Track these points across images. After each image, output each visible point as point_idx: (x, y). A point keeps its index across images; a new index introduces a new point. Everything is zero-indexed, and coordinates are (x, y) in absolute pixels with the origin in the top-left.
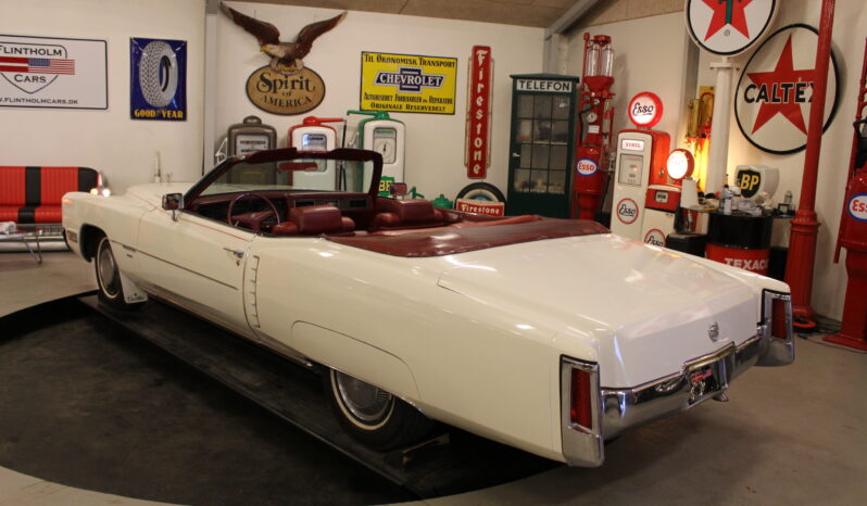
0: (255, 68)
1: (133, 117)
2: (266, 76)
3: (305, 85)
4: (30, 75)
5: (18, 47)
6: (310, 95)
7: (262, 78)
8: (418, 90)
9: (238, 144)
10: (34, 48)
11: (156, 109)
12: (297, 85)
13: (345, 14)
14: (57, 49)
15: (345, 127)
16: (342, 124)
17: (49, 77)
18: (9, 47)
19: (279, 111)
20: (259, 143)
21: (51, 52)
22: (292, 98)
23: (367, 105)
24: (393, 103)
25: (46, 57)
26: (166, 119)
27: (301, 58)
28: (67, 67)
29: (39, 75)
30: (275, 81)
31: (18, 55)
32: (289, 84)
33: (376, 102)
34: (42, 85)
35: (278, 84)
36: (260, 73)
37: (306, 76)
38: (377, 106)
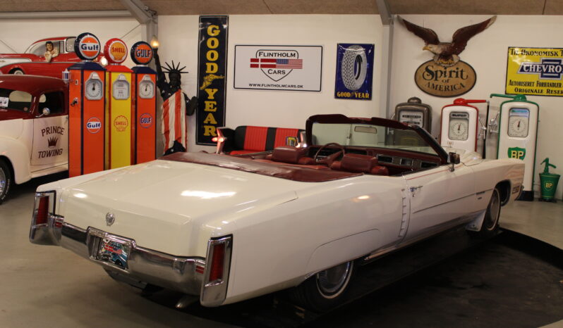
0: (422, 63)
1: (336, 97)
2: (430, 68)
3: (460, 74)
4: (277, 70)
5: (271, 52)
6: (464, 82)
7: (427, 69)
8: (559, 77)
9: (401, 117)
10: (280, 52)
11: (351, 91)
12: (454, 75)
13: (494, 19)
14: (293, 53)
15: (488, 107)
16: (486, 104)
17: (287, 71)
18: (266, 53)
19: (439, 93)
20: (416, 117)
21: (289, 55)
22: (449, 84)
23: (511, 89)
24: (534, 88)
25: (286, 58)
26: (358, 99)
27: (457, 54)
28: (298, 64)
29: (281, 70)
30: (436, 72)
31: (271, 57)
32: (448, 74)
33: (519, 87)
34: (283, 75)
35: (439, 74)
36: (425, 66)
37: (461, 67)
38: (520, 90)
